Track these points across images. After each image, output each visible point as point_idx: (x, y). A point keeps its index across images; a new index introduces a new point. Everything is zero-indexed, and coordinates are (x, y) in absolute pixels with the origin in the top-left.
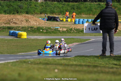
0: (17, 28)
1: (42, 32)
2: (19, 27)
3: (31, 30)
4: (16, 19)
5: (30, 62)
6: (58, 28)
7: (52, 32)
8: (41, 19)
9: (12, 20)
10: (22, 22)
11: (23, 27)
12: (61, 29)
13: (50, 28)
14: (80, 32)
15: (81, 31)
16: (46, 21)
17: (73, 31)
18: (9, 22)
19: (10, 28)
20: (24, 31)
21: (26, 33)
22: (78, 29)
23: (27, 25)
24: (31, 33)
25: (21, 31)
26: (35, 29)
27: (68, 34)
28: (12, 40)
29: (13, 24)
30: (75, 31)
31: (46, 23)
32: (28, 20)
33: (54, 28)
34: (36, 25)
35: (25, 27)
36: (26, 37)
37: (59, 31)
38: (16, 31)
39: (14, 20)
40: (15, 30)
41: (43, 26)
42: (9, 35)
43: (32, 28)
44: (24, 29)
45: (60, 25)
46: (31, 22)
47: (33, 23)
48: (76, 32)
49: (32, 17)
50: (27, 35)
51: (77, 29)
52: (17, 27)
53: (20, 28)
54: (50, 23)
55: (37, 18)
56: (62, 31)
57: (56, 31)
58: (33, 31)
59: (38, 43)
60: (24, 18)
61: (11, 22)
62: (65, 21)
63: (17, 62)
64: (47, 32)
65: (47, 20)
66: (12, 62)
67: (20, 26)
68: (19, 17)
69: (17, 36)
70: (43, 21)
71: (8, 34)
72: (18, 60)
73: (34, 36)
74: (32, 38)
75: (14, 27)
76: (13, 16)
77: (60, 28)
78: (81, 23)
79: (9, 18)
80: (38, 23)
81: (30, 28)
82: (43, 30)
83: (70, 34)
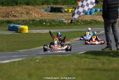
0: (17, 22)
1: (45, 26)
2: (19, 20)
3: (33, 24)
4: (15, 12)
5: (37, 61)
6: (63, 20)
7: (57, 24)
8: (43, 10)
9: (11, 13)
10: (22, 15)
11: (23, 20)
12: (66, 22)
13: (54, 21)
14: (88, 24)
15: (89, 22)
16: (49, 13)
17: (79, 23)
18: (8, 15)
19: (9, 22)
20: (25, 25)
21: (27, 26)
22: (86, 21)
23: (28, 17)
24: (33, 26)
25: (22, 25)
26: (37, 21)
27: (74, 26)
28: (12, 35)
29: (12, 17)
30: (82, 23)
31: (49, 14)
32: (29, 12)
33: (59, 21)
34: (38, 17)
35: (26, 21)
36: (27, 31)
37: (65, 23)
38: (16, 25)
39: (13, 12)
40: (14, 23)
41: (46, 18)
42: (8, 30)
43: (33, 21)
44: (25, 23)
45: (66, 17)
46: (33, 14)
47: (35, 15)
48: (84, 24)
49: (33, 9)
50: (29, 29)
51: (84, 20)
52: (17, 20)
53: (20, 22)
54: (53, 15)
55: (38, 10)
56: (68, 24)
57: (60, 24)
58: (35, 24)
59: (42, 38)
60: (24, 11)
61: (10, 15)
62: (71, 11)
63: (23, 60)
64: (50, 26)
65: (51, 11)
66: (19, 61)
67: (21, 19)
68: (18, 9)
69: (17, 31)
70: (45, 12)
71: (8, 28)
72: (24, 59)
73: (36, 30)
74: (35, 32)
75: (13, 21)
76: (13, 8)
77: (66, 20)
78: (89, 13)
79: (8, 10)
80: (40, 16)
81: (32, 21)
82: (46, 23)
83: (77, 27)
